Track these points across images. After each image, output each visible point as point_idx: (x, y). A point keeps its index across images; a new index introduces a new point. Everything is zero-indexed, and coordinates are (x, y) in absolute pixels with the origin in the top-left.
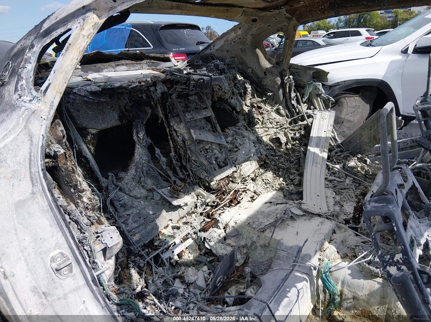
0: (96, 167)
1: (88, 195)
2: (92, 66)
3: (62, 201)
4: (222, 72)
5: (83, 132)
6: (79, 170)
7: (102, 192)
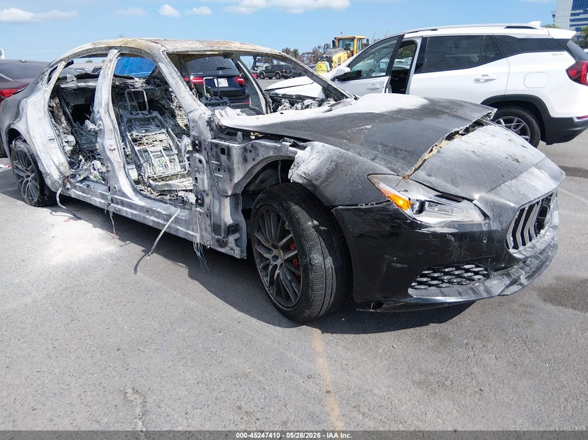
0: (71, 118)
1: (64, 121)
2: (84, 80)
3: (54, 122)
4: (158, 86)
5: (68, 105)
6: (63, 117)
7: (72, 126)
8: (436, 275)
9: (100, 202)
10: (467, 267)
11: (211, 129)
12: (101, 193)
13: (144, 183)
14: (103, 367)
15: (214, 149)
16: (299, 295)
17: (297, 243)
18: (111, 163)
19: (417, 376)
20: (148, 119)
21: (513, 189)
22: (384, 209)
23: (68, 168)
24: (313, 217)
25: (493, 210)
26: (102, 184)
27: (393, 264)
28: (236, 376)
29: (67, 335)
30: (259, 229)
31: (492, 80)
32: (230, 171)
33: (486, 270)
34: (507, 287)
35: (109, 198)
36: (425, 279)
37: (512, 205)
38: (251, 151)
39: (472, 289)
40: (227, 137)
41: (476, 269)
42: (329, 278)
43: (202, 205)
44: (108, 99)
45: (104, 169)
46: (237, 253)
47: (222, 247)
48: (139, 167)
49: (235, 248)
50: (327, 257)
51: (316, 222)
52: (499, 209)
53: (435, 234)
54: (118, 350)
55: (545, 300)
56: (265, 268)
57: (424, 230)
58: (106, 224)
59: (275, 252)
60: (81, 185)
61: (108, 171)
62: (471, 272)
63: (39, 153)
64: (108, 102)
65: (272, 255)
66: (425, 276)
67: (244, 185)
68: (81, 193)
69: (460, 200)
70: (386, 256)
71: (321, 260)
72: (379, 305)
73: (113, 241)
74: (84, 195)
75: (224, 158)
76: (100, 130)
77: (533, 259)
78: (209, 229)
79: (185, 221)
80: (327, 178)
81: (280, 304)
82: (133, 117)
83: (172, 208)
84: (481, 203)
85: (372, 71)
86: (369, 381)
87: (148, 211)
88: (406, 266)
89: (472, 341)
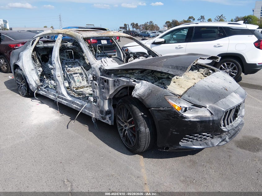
0: (41, 60)
1: (38, 62)
2: (46, 43)
3: (34, 62)
4: (78, 46)
5: (40, 54)
6: (38, 60)
7: (41, 64)
8: (191, 137)
9: (53, 98)
10: (204, 134)
11: (101, 72)
12: (53, 94)
13: (71, 90)
14: (55, 170)
15: (102, 80)
16: (135, 143)
17: (135, 121)
18: (58, 82)
19: (182, 178)
20: (74, 63)
21: (224, 103)
22: (170, 111)
23: (39, 82)
24: (141, 111)
25: (215, 112)
26: (54, 89)
27: (173, 132)
28: (108, 176)
29: (40, 156)
30: (119, 113)
31: (221, 46)
32: (108, 89)
33: (212, 135)
34: (220, 142)
35: (57, 96)
36: (186, 139)
37: (223, 109)
38: (117, 82)
39: (206, 143)
40: (107, 75)
41: (208, 135)
42: (147, 137)
43: (96, 102)
44: (58, 55)
45: (55, 84)
46: (110, 123)
47: (104, 120)
48: (69, 83)
49: (109, 120)
50: (147, 128)
51: (143, 114)
52: (218, 111)
53: (190, 121)
54: (61, 163)
55: (237, 146)
56: (122, 130)
57: (186, 120)
58: (55, 106)
59: (126, 124)
60: (45, 90)
61: (57, 85)
62: (206, 136)
63: (27, 75)
64: (58, 57)
65: (124, 125)
66: (186, 137)
67: (114, 95)
68: (45, 93)
69: (201, 107)
70: (171, 129)
71: (144, 129)
72: (167, 148)
73: (58, 114)
74: (46, 94)
75: (106, 84)
76: (54, 68)
77: (232, 130)
78: (98, 112)
79: (89, 108)
80: (147, 96)
81: (127, 146)
82: (68, 62)
83: (83, 102)
84: (210, 109)
85: (169, 40)
86: (162, 180)
87: (73, 103)
88: (178, 133)
89: (205, 164)
